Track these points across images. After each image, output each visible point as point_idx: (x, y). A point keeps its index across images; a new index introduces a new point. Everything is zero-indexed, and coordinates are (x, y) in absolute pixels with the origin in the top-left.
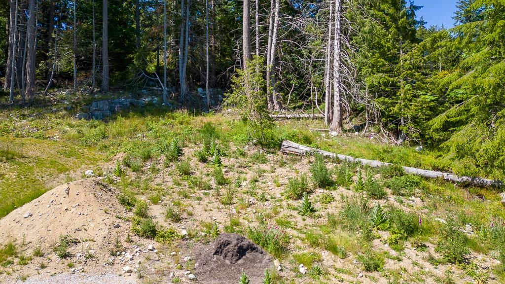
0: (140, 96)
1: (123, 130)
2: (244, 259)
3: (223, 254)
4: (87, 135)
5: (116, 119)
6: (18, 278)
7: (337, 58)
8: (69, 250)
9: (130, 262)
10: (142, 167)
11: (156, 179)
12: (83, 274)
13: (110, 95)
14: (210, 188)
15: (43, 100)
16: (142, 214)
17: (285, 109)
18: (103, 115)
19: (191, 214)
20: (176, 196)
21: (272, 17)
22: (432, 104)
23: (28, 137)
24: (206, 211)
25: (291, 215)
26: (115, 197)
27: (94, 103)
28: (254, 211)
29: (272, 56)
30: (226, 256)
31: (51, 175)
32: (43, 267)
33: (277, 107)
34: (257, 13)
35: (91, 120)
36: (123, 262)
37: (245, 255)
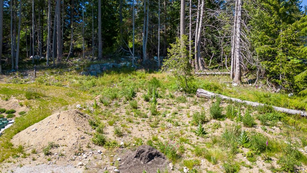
0: (120, 62)
1: (105, 81)
2: (152, 162)
3: (140, 158)
4: (85, 84)
5: (103, 75)
6: (18, 166)
7: (238, 35)
8: (52, 151)
9: (84, 159)
10: (110, 103)
11: (117, 111)
12: (55, 165)
13: (103, 61)
14: (146, 117)
15: (65, 64)
16: (101, 131)
17: (206, 69)
18: (96, 73)
19: (130, 133)
20: (125, 121)
21: (199, 11)
22: (299, 65)
23: (53, 85)
24: (140, 131)
25: (191, 136)
26: (87, 121)
27: (92, 66)
28: (169, 132)
29: (199, 35)
30: (141, 159)
31: (57, 107)
32: (34, 160)
33: (201, 68)
34: (190, 8)
35: (89, 76)
36: (80, 160)
37: (153, 159)
